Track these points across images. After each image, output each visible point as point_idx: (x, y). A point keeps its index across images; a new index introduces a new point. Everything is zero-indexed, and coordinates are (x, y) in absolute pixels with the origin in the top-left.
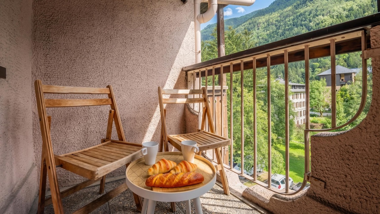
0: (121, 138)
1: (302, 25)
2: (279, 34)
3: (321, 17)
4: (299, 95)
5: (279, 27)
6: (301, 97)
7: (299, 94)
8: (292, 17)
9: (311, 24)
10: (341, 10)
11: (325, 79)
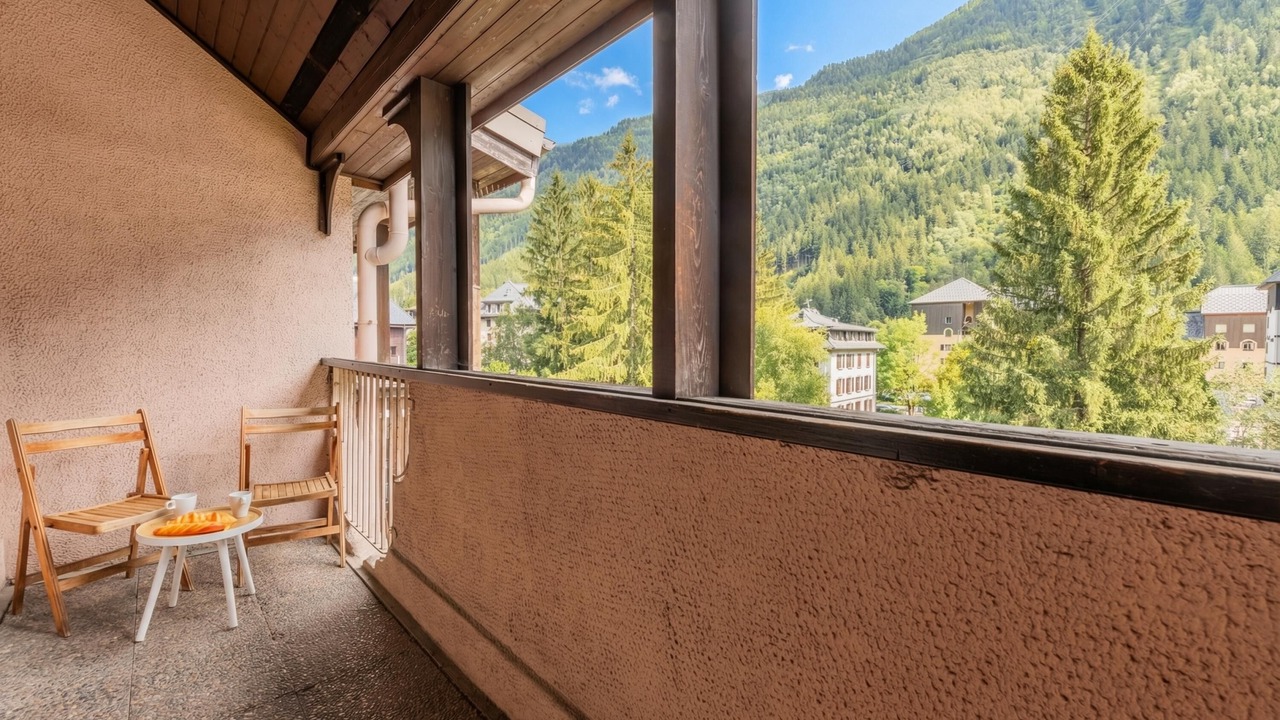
0: (159, 492)
1: (889, 154)
2: (829, 172)
3: (937, 135)
4: (856, 358)
5: (829, 151)
6: (859, 364)
7: (856, 354)
8: (865, 127)
9: (912, 152)
10: (989, 122)
11: (923, 316)
